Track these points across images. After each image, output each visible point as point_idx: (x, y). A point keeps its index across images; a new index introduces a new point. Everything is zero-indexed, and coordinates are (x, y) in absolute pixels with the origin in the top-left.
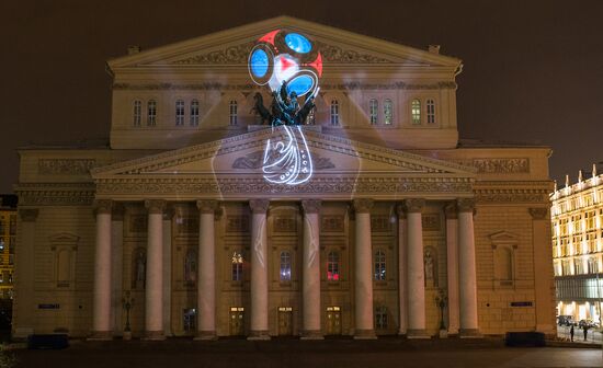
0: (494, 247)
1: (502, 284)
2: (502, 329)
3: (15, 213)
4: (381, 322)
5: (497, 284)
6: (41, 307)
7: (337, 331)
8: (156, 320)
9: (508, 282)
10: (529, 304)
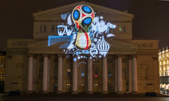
0: (142, 68)
1: (144, 78)
2: (144, 91)
3: (5, 57)
4: (110, 89)
5: (143, 78)
6: (13, 83)
7: (97, 91)
8: (46, 87)
9: (146, 78)
10: (152, 84)
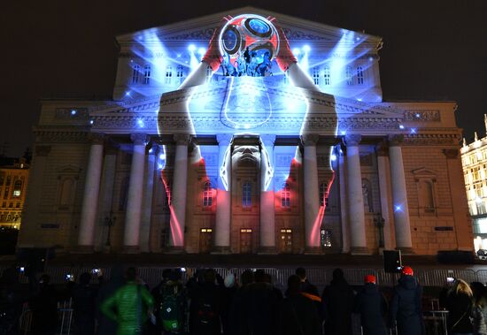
0: (417, 180)
1: (426, 211)
5: (422, 211)
6: (43, 226)
7: (289, 250)
8: (133, 236)
9: (431, 210)
10: (450, 229)
